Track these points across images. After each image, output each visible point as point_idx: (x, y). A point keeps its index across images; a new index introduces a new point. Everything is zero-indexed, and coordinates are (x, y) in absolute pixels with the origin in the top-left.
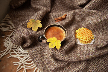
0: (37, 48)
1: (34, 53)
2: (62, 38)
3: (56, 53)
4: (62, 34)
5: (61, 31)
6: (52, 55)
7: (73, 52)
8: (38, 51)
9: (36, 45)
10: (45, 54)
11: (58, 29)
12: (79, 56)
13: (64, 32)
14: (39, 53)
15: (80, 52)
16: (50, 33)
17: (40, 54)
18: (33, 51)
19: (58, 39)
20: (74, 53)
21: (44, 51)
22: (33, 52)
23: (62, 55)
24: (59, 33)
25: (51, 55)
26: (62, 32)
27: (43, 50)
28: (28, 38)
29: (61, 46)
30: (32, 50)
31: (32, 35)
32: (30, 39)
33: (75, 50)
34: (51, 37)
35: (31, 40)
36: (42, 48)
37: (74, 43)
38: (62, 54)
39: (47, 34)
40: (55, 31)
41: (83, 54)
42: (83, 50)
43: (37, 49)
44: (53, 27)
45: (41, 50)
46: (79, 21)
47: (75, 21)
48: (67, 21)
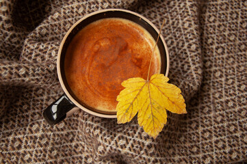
0: (38, 130)
1: (25, 154)
8: (43, 142)
10: (77, 146)
17: (55, 152)
18: (19, 147)
24: (126, 47)
27: (64, 132)
40: (103, 44)
43: (39, 135)
45: (54, 135)
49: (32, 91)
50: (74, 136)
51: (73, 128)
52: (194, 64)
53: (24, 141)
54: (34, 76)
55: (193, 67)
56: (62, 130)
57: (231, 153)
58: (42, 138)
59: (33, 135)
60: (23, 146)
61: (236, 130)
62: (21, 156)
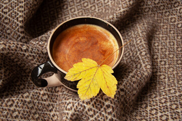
0: (27, 97)
5: (99, 35)
8: (30, 106)
9: (22, 87)
10: (54, 116)
14: (35, 113)
17: (37, 116)
21: (49, 105)
22: (12, 108)
24: (96, 43)
26: (105, 39)
27: (47, 103)
30: (9, 103)
40: (81, 39)
43: (28, 100)
45: (39, 103)
46: (159, 5)
47: (145, 7)
48: (122, 10)
50: (53, 107)
51: (53, 102)
52: (144, 63)
53: (16, 102)
54: (32, 53)
55: (143, 65)
56: (45, 101)
58: (29, 103)
59: (23, 99)
60: (14, 105)
61: (177, 108)
62: (11, 112)
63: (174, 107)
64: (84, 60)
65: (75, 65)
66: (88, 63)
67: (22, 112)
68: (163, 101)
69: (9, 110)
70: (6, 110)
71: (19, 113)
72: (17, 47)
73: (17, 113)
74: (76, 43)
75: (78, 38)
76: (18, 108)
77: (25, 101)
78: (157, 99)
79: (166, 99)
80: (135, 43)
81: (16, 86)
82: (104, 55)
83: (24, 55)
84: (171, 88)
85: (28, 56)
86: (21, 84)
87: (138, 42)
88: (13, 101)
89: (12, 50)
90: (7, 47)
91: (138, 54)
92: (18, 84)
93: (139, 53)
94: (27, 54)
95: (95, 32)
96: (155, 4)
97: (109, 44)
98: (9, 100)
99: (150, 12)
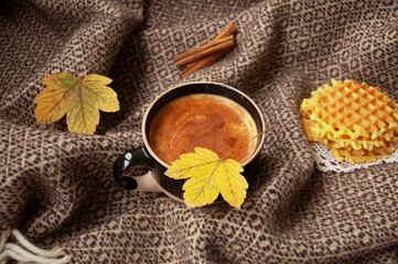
0: (115, 227)
2: (244, 146)
3: (229, 231)
4: (235, 127)
5: (228, 112)
6: (206, 248)
7: (310, 216)
8: (123, 241)
9: (100, 212)
10: (164, 252)
11: (209, 107)
12: (351, 230)
13: (247, 118)
14: (133, 252)
15: (348, 210)
16: (172, 133)
17: (137, 256)
18: (93, 244)
19: (223, 157)
20: (318, 219)
21: (152, 236)
22: (96, 249)
23: (259, 234)
24: (222, 126)
25: (202, 246)
26: (237, 120)
27: (148, 233)
28: (59, 178)
29: (247, 186)
30: (89, 242)
31: (76, 155)
32: (67, 181)
33: (317, 202)
34: (184, 152)
35: (74, 188)
36: (142, 220)
37: (305, 166)
38: (258, 228)
39: (158, 139)
40: (198, 118)
41: (368, 216)
42: (360, 194)
43: (118, 231)
44: (184, 100)
45: (136, 234)
46: (308, 50)
47: (286, 54)
48: (248, 62)
49: (108, 193)
50: (161, 238)
51: (158, 229)
52: (299, 150)
53: (99, 237)
55: (298, 153)
56: (145, 229)
57: (361, 236)
58: (121, 236)
59: (111, 232)
60: (98, 242)
61: (363, 213)
62: (95, 255)
63: (358, 212)
64: (198, 149)
65: (182, 157)
66: (204, 154)
67: (112, 252)
68: (339, 207)
69: (92, 252)
70: (86, 252)
71: (109, 255)
72: (94, 145)
73: (105, 255)
74: (189, 123)
75: (193, 115)
76: (105, 248)
77: (114, 235)
78: (329, 205)
79: (343, 203)
80: (278, 119)
81: (90, 212)
82: (232, 146)
83: (106, 155)
84: (348, 187)
85: (111, 157)
86: (98, 209)
87: (285, 116)
88: (93, 236)
89: (87, 150)
90: (78, 147)
91: (287, 137)
92: (92, 209)
93: (288, 134)
94: (109, 153)
95: (222, 107)
96: (302, 48)
97: (242, 128)
98: (88, 237)
99: (295, 63)
